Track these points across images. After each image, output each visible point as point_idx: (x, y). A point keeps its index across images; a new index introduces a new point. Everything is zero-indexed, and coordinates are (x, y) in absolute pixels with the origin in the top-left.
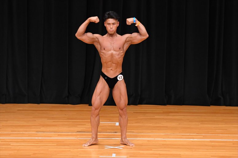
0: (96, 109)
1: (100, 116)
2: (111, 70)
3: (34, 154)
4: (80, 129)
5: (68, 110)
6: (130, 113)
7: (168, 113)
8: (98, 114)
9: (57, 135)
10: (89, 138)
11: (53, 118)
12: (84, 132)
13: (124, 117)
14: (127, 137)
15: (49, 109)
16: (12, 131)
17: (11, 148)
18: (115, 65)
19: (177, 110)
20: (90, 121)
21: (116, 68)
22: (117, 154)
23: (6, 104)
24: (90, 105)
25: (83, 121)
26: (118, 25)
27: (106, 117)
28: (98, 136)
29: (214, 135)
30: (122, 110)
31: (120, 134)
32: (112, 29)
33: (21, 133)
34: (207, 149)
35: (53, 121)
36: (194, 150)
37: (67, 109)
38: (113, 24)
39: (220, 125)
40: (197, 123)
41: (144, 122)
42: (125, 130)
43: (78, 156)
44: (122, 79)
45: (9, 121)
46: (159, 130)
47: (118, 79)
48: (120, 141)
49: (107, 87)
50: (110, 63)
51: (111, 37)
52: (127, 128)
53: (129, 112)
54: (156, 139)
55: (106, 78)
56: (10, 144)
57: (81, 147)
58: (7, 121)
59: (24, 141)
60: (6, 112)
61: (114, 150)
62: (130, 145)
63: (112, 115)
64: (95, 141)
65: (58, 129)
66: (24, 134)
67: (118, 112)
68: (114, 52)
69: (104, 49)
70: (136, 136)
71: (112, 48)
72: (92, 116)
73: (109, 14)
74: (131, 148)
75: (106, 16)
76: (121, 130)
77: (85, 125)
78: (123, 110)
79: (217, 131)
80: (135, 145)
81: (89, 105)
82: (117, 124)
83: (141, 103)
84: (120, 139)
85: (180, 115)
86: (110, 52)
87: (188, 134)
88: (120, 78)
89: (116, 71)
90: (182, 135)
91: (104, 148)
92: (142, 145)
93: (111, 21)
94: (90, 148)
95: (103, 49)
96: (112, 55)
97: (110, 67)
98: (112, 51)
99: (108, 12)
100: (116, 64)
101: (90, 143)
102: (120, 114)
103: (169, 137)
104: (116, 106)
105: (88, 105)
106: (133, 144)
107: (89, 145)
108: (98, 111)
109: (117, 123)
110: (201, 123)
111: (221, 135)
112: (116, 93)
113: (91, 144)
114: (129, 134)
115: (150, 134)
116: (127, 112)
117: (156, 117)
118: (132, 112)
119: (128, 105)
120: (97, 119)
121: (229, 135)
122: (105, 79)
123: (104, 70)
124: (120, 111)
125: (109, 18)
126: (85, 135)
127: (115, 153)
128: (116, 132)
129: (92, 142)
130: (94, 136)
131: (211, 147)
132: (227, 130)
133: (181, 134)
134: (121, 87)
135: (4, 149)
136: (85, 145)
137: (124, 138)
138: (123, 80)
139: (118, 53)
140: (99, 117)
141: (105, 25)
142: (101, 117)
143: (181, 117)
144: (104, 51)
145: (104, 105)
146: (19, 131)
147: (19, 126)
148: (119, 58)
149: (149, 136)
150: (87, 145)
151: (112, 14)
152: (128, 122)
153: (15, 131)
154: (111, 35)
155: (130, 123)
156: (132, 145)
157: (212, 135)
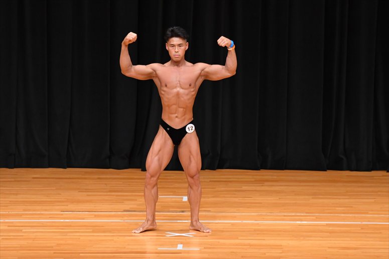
0: (152, 176)
1: (158, 186)
2: (177, 117)
3: (58, 245)
4: (127, 208)
5: (110, 178)
6: (205, 182)
7: (262, 182)
8: (156, 184)
9: (93, 216)
10: (142, 220)
11: (87, 190)
12: (134, 211)
13: (195, 188)
14: (199, 218)
15: (80, 176)
16: (24, 210)
17: (22, 236)
18: (182, 109)
19: (275, 177)
20: (143, 194)
21: (185, 115)
22: (185, 244)
23: (15, 169)
24: (144, 169)
25: (134, 194)
26: (187, 48)
27: (168, 188)
28: (156, 218)
29: (332, 215)
30: (192, 177)
31: (190, 213)
32: (177, 54)
33: (39, 213)
34: (322, 237)
35: (88, 195)
36: (302, 238)
37: (108, 177)
38: (180, 45)
39: (342, 201)
40: (307, 197)
41: (226, 196)
42: (198, 208)
43: (125, 247)
44: (193, 131)
45: (20, 194)
46: (248, 208)
47: (187, 130)
48: (189, 224)
49: (170, 142)
50: (174, 107)
51: (176, 67)
52: (199, 206)
53: (203, 180)
54: (244, 222)
55: (168, 129)
56: (21, 230)
57: (130, 234)
58: (17, 194)
59: (43, 226)
60: (15, 181)
61: (181, 239)
62: (204, 231)
63: (177, 185)
64: (151, 225)
65: (95, 207)
66: (42, 214)
67: (186, 180)
68: (181, 91)
69: (166, 86)
70: (214, 218)
71: (178, 85)
72: (146, 187)
73: (172, 31)
74: (207, 236)
75: (169, 33)
76: (191, 208)
77: (136, 200)
78: (194, 177)
79: (337, 208)
80: (212, 231)
81: (142, 171)
82: (185, 199)
83: (221, 167)
84: (190, 221)
85: (281, 185)
86: (175, 90)
87: (293, 214)
88: (190, 129)
89: (184, 119)
90: (285, 216)
91: (164, 236)
92: (223, 231)
93: (176, 41)
94: (143, 236)
95: (164, 85)
96: (178, 94)
97: (175, 113)
98: (178, 89)
99: (172, 28)
100: (184, 108)
101: (143, 228)
102: (189, 185)
103: (263, 218)
104: (183, 171)
105: (141, 169)
106: (208, 229)
107: (141, 231)
108: (155, 179)
109: (184, 197)
110: (313, 197)
111: (343, 215)
112: (183, 151)
113: (145, 229)
114: (204, 213)
115: (235, 214)
116: (201, 180)
117: (244, 188)
118: (209, 180)
119: (201, 169)
120: (154, 191)
121: (356, 215)
122: (167, 131)
123: (165, 117)
124: (190, 179)
125: (172, 36)
126: (136, 216)
127: (181, 244)
128: (183, 212)
129: (147, 226)
130: (150, 218)
131: (329, 234)
132: (352, 207)
133: (283, 214)
134: (191, 144)
135: (12, 237)
136: (136, 232)
137: (196, 221)
138: (195, 132)
139: (186, 91)
140: (157, 188)
141: (167, 48)
142: (160, 188)
143: (282, 188)
144: (165, 89)
145: (166, 169)
146: (34, 210)
147: (35, 202)
148: (189, 99)
149: (234, 218)
150: (139, 232)
151: (177, 31)
152: (202, 196)
153: (29, 210)
154: (177, 63)
155: (204, 197)
156: (208, 231)
157: (330, 215)
